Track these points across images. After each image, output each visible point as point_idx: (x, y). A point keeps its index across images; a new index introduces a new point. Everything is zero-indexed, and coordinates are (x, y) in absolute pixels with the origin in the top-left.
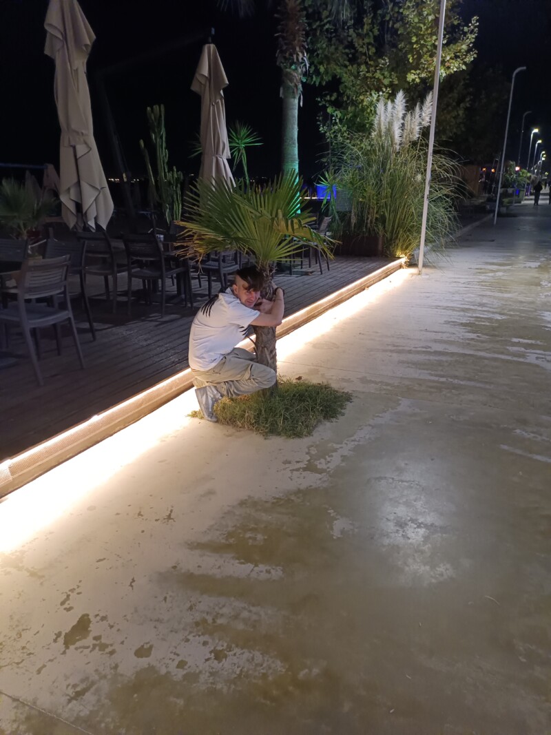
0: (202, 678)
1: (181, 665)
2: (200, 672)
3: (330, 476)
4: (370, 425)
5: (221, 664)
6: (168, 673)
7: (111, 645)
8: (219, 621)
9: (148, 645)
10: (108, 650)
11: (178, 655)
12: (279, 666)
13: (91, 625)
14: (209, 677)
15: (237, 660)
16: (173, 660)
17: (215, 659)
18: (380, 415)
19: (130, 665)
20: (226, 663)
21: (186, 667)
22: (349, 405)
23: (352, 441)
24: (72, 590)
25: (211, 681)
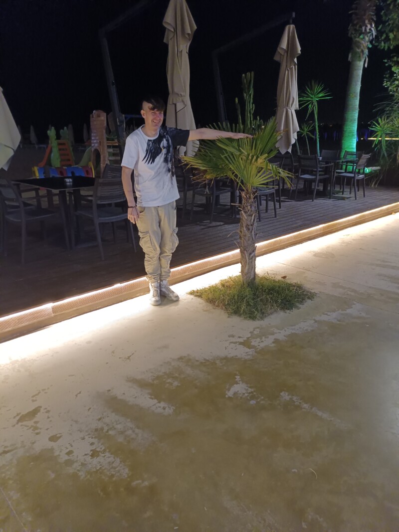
0: (75, 465)
1: (70, 453)
2: (77, 461)
3: (256, 352)
4: (314, 320)
5: (92, 460)
6: (59, 455)
7: (41, 429)
8: (110, 432)
9: (60, 435)
10: (36, 431)
11: (72, 446)
12: (125, 472)
13: (39, 414)
14: (79, 466)
15: (104, 460)
16: (67, 448)
17: (90, 456)
18: (329, 313)
19: (42, 443)
20: (95, 461)
21: (71, 455)
22: (309, 303)
23: (292, 329)
24: (43, 390)
25: (78, 468)
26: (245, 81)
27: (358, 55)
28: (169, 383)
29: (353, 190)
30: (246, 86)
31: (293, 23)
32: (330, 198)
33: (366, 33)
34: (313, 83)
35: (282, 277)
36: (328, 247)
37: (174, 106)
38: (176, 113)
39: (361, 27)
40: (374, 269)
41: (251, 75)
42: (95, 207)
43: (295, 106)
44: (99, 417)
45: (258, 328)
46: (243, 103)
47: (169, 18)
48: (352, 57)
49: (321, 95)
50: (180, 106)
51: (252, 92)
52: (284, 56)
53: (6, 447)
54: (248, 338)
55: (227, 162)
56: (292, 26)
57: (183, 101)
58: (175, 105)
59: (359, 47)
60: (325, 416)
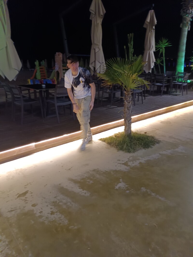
0: (43, 218)
1: (41, 212)
2: (44, 216)
3: (130, 168)
4: (159, 153)
5: (51, 216)
6: (36, 213)
7: (28, 201)
8: (60, 204)
9: (37, 204)
10: (26, 202)
11: (42, 209)
12: (66, 222)
13: (27, 194)
14: (45, 218)
15: (57, 216)
16: (40, 210)
17: (51, 214)
18: (167, 150)
19: (28, 207)
20: (53, 216)
21: (41, 213)
22: (157, 145)
23: (148, 158)
24: (30, 183)
26: (129, 38)
27: (185, 25)
28: (88, 181)
29: (181, 91)
30: (130, 40)
31: (153, 9)
32: (170, 95)
33: (189, 14)
34: (163, 38)
35: (145, 133)
36: (168, 119)
37: (94, 50)
38: (95, 53)
39: (187, 10)
40: (190, 130)
41: (132, 35)
42: (55, 99)
43: (154, 49)
44: (55, 196)
45: (132, 157)
46: (128, 48)
47: (92, 8)
48: (182, 26)
49: (166, 44)
50: (97, 50)
51: (132, 43)
52: (148, 25)
53: (12, 208)
54: (127, 161)
56: (152, 11)
57: (98, 48)
58: (95, 49)
59: (186, 21)
60: (162, 199)
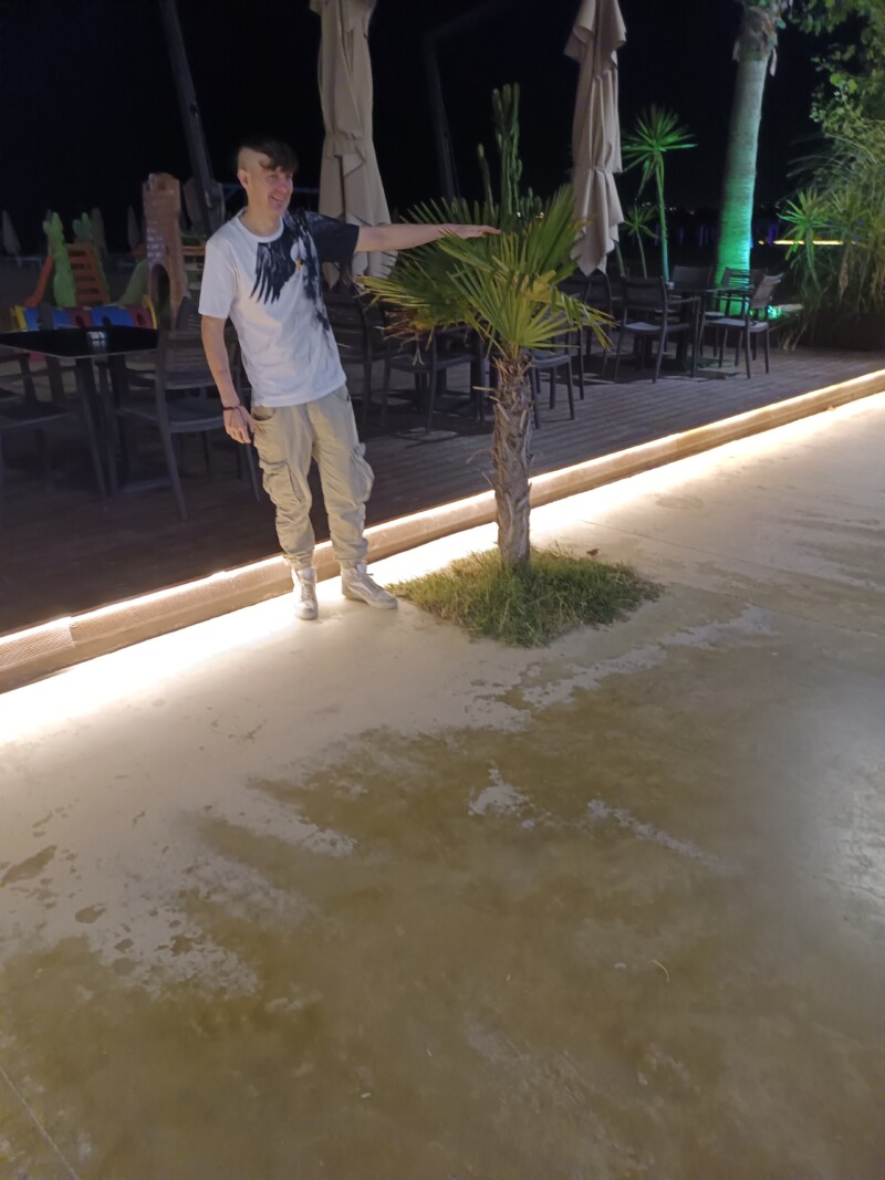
0: (138, 970)
1: (124, 945)
2: (141, 963)
3: (533, 716)
4: (660, 644)
5: (175, 958)
6: (101, 951)
7: (56, 895)
8: (215, 898)
9: (100, 908)
10: (47, 901)
11: (128, 930)
12: (251, 982)
13: (50, 863)
14: (147, 971)
15: (204, 958)
16: (118, 936)
17: (172, 949)
18: (691, 630)
19: (62, 926)
20: (182, 960)
21: (127, 950)
22: (647, 607)
23: (612, 665)
24: (58, 810)
25: (145, 978)
26: (500, 106)
27: (755, 47)
28: (342, 788)
29: (742, 357)
30: (502, 117)
32: (692, 376)
34: (653, 110)
35: (589, 553)
36: (689, 485)
37: (336, 161)
38: (342, 179)
40: (787, 531)
41: (512, 93)
42: (160, 398)
43: (613, 163)
44: (189, 865)
45: (537, 664)
46: (494, 156)
48: (740, 52)
49: (671, 139)
50: (350, 162)
51: (515, 130)
52: (586, 46)
54: (515, 687)
55: (463, 291)
57: (358, 151)
58: (340, 159)
59: (756, 27)
60: (685, 848)
